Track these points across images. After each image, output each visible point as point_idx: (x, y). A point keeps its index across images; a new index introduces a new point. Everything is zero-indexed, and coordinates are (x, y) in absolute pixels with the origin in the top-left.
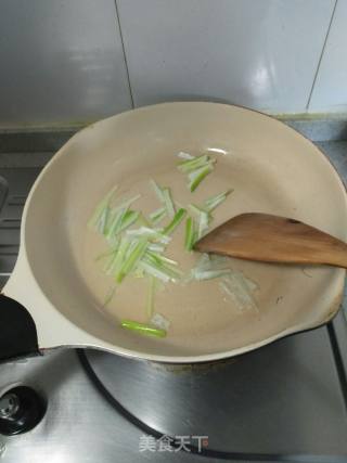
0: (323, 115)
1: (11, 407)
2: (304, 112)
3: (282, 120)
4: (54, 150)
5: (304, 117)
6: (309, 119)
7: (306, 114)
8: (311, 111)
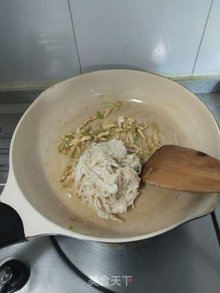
0: (202, 77)
1: (7, 276)
2: (190, 75)
3: (175, 80)
4: (30, 102)
5: (191, 79)
6: (194, 80)
7: (192, 77)
8: (195, 75)
